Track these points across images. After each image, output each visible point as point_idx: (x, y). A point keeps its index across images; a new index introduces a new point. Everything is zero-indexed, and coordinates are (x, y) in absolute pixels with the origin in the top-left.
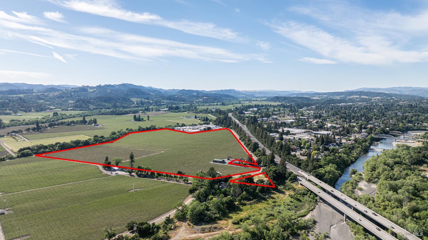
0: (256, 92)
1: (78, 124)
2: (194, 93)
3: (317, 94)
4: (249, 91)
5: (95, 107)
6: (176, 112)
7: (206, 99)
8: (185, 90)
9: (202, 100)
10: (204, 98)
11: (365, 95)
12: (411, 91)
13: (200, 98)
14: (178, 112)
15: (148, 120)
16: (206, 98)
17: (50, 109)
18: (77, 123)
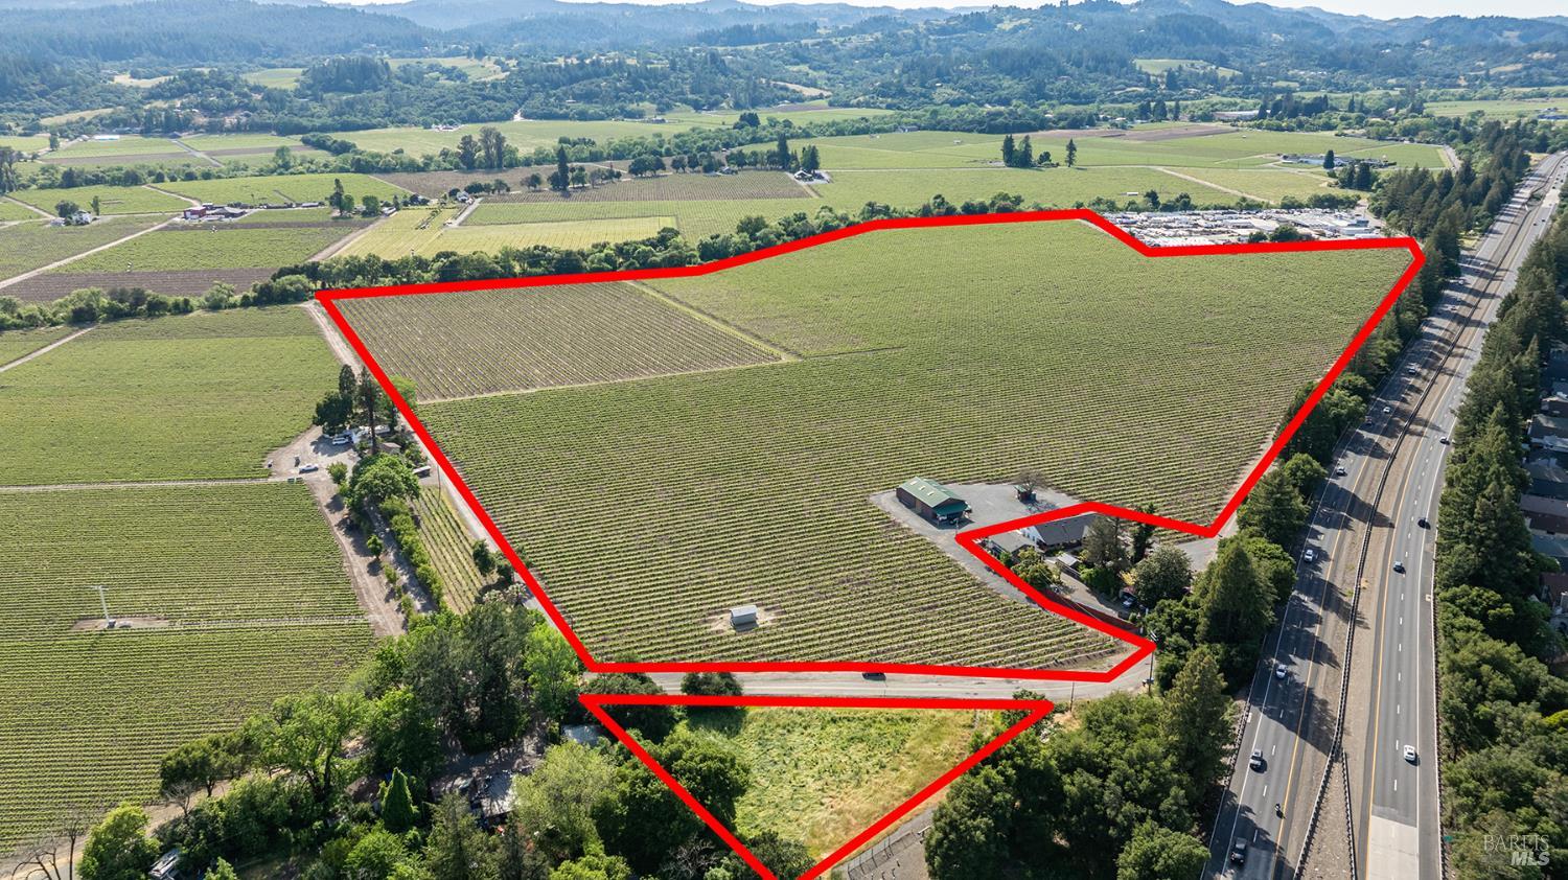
1: (758, 166)
2: (1506, 33)
5: (956, 95)
6: (1279, 129)
7: (1543, 66)
8: (1465, 18)
9: (1519, 66)
13: (1511, 59)
14: (1290, 129)
15: (1070, 161)
16: (1547, 55)
17: (792, 101)
18: (754, 164)
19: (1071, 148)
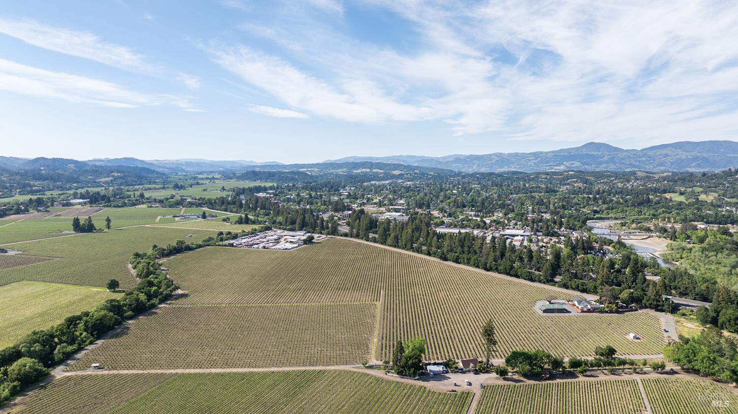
0: (179, 162)
2: (69, 165)
3: (285, 167)
4: (165, 162)
10: (116, 174)
11: (377, 168)
12: (420, 161)
15: (109, 227)
16: (119, 174)
19: (108, 220)
